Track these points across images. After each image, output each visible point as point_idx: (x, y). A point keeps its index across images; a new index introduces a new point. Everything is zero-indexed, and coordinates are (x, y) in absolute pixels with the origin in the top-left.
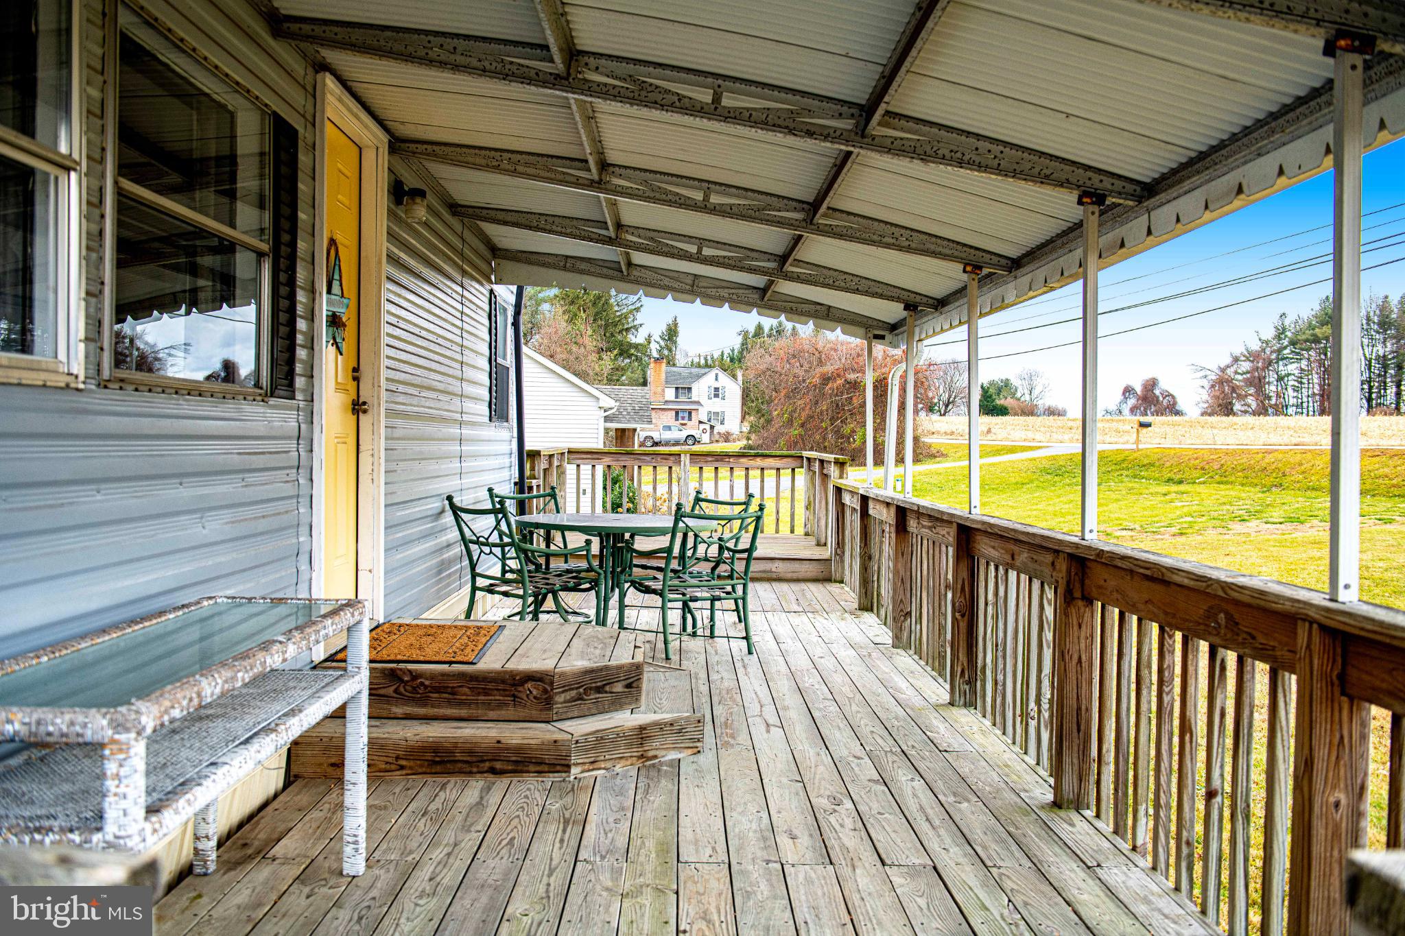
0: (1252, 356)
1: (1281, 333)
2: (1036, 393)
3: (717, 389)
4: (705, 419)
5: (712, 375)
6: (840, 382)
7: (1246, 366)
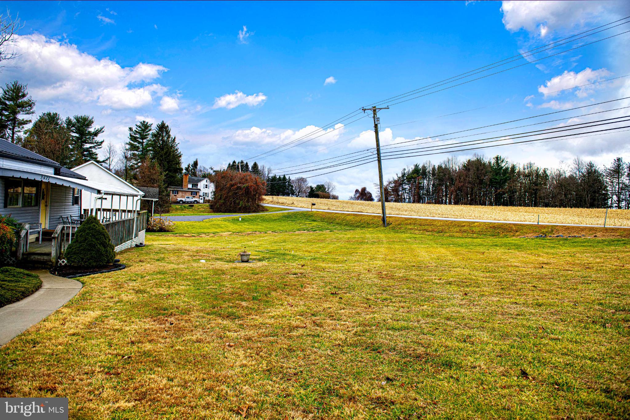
0: (395, 182)
1: (403, 175)
2: (330, 190)
3: (206, 185)
4: (202, 195)
5: (205, 181)
6: (236, 186)
7: (393, 185)
